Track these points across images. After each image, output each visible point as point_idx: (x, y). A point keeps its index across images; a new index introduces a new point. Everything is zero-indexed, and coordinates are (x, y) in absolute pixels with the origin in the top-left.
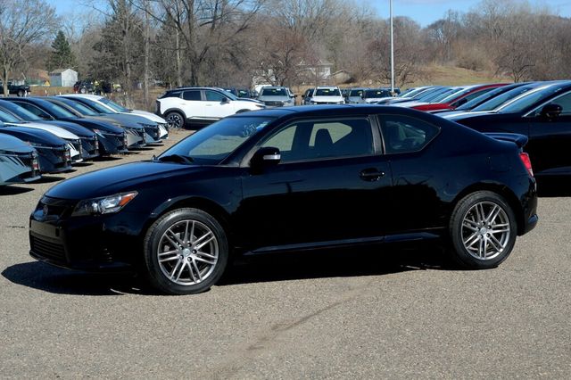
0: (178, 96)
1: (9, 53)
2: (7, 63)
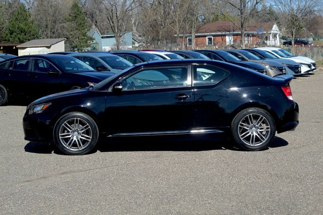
1: (295, 23)
2: (294, 28)
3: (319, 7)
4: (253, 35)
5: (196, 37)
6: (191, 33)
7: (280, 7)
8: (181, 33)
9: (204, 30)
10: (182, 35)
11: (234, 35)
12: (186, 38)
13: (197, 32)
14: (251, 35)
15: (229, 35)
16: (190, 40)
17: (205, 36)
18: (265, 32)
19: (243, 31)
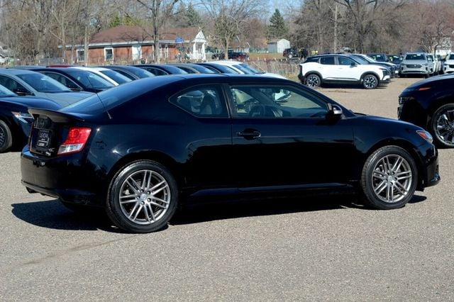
0: (316, 61)
1: (229, 27)
2: (228, 35)
3: (262, 7)
4: (170, 46)
5: (90, 49)
6: (82, 42)
7: (208, 6)
8: (69, 43)
9: (101, 39)
10: (71, 46)
11: (143, 45)
12: (75, 49)
13: (91, 41)
14: (166, 46)
15: (136, 45)
16: (82, 53)
17: (103, 47)
18: (188, 41)
19: (158, 39)
